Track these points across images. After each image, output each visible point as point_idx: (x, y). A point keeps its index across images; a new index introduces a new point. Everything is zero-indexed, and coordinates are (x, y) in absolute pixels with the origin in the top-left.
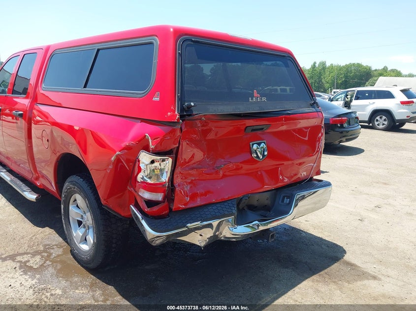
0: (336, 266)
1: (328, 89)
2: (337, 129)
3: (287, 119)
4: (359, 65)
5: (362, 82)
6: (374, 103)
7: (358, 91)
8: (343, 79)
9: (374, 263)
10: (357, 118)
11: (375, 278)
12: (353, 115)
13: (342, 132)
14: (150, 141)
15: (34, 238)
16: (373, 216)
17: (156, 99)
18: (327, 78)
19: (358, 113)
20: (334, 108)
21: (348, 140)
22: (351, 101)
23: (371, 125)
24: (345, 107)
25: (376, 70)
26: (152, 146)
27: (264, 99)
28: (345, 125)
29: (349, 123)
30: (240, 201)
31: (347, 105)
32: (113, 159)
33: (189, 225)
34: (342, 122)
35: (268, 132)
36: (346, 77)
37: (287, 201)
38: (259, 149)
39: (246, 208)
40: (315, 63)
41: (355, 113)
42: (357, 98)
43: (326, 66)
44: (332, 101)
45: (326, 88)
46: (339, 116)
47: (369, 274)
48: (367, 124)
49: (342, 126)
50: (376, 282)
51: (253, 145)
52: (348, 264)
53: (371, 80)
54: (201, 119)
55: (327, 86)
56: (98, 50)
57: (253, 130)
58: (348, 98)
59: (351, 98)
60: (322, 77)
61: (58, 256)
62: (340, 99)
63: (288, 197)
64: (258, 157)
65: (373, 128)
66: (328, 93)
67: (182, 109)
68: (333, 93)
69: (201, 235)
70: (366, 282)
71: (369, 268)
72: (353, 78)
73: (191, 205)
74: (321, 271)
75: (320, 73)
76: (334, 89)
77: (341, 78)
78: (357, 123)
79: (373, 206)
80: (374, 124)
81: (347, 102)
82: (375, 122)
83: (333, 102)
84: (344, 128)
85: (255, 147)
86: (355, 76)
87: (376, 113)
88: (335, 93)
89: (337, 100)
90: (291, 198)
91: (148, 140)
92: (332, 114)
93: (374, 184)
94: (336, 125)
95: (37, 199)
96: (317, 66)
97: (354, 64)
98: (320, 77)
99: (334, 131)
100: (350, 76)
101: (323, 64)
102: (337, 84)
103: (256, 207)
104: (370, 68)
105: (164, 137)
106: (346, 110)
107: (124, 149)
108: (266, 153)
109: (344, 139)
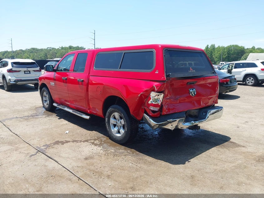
0: (226, 143)
1: (217, 62)
2: (224, 85)
3: (204, 79)
4: (237, 46)
5: (239, 56)
6: (245, 70)
7: (236, 64)
8: (227, 55)
9: (244, 142)
10: (235, 79)
11: (244, 147)
12: (233, 77)
13: (227, 87)
14: (155, 88)
15: (91, 134)
16: (244, 126)
17: (157, 72)
18: (216, 55)
19: (236, 76)
20: (222, 73)
21: (230, 91)
22: (232, 69)
23: (244, 83)
24: (228, 73)
25: (247, 49)
26: (156, 90)
27: (194, 71)
28: (229, 83)
29: (231, 82)
30: (186, 112)
31: (230, 71)
32: (139, 95)
33: (168, 120)
34: (227, 82)
35: (196, 85)
36: (228, 54)
37: (204, 114)
38: (193, 92)
39: (188, 116)
40: (208, 46)
41: (234, 76)
42: (235, 68)
43: (215, 48)
44: (220, 69)
45: (216, 61)
46: (225, 78)
47: (241, 146)
48: (242, 83)
49: (227, 84)
50: (244, 148)
51: (190, 90)
52: (232, 142)
53: (244, 55)
54: (170, 80)
55: (216, 60)
56: (125, 53)
57: (190, 84)
58: (230, 68)
59: (232, 67)
60: (213, 54)
61: (105, 140)
62: (225, 68)
63: (205, 112)
64: (192, 95)
65: (246, 85)
66: (217, 65)
67: (167, 76)
68: (220, 64)
69: (172, 125)
70: (240, 148)
71: (242, 144)
72: (233, 54)
73: (168, 113)
74: (220, 145)
75: (211, 52)
76: (221, 61)
77: (225, 54)
78: (235, 82)
79: (244, 122)
80: (246, 82)
81: (230, 70)
82: (247, 81)
83: (221, 71)
84: (228, 84)
85: (191, 90)
86: (234, 53)
87: (247, 76)
88: (221, 64)
89: (223, 69)
90: (206, 113)
91: (154, 88)
92: (221, 77)
93: (245, 113)
94: (223, 83)
95: (89, 118)
96: (209, 47)
97: (233, 45)
98: (211, 54)
99: (223, 86)
100: (231, 53)
101: (213, 46)
102: (223, 58)
103: (192, 116)
104: (244, 48)
105: (161, 86)
106: (229, 75)
107: (144, 91)
108: (196, 93)
109: (228, 91)
